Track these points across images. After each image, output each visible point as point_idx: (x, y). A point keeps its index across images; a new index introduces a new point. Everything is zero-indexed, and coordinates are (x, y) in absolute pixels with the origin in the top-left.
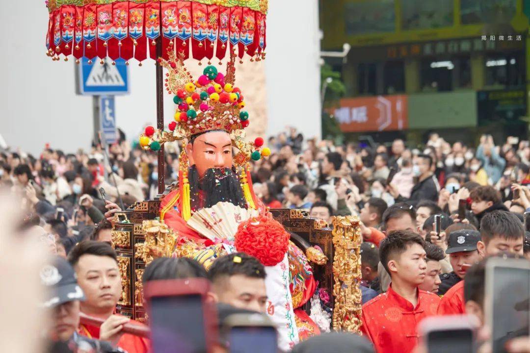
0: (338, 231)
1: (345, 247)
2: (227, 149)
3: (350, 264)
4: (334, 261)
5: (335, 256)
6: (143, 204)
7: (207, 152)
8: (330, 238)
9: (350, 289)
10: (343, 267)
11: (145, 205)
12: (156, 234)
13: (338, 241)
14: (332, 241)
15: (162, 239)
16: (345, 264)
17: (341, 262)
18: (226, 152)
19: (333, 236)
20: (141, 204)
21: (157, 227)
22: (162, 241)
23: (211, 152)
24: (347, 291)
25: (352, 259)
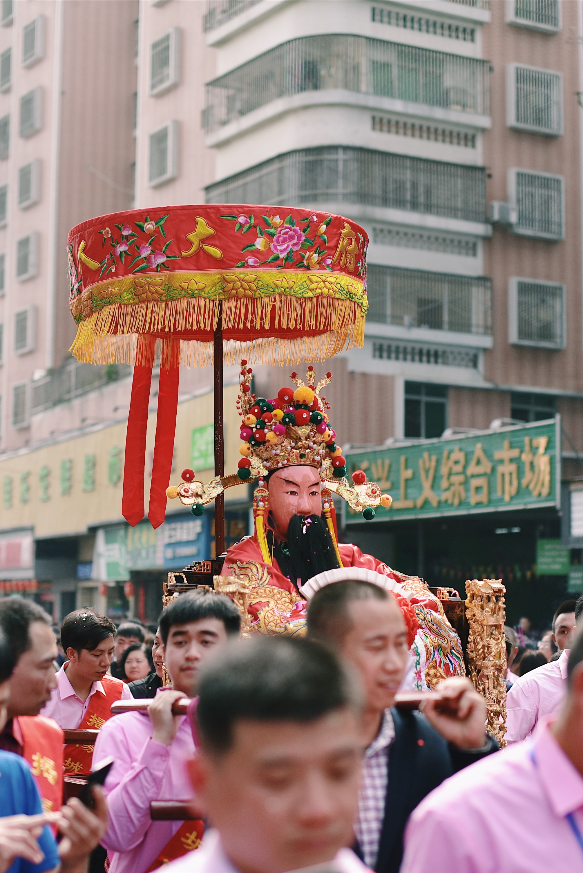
0: (473, 601)
1: (484, 623)
2: (314, 489)
3: (492, 646)
4: (468, 642)
5: (470, 636)
6: (204, 564)
7: (287, 493)
8: (462, 611)
9: (491, 681)
10: (482, 650)
11: (207, 566)
12: (233, 593)
13: (474, 615)
14: (465, 615)
15: (241, 601)
16: (483, 646)
17: (478, 644)
18: (313, 493)
19: (466, 608)
20: (202, 564)
21: (234, 585)
22: (241, 604)
23: (293, 493)
24: (487, 684)
25: (494, 639)
